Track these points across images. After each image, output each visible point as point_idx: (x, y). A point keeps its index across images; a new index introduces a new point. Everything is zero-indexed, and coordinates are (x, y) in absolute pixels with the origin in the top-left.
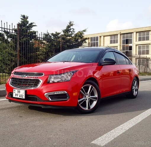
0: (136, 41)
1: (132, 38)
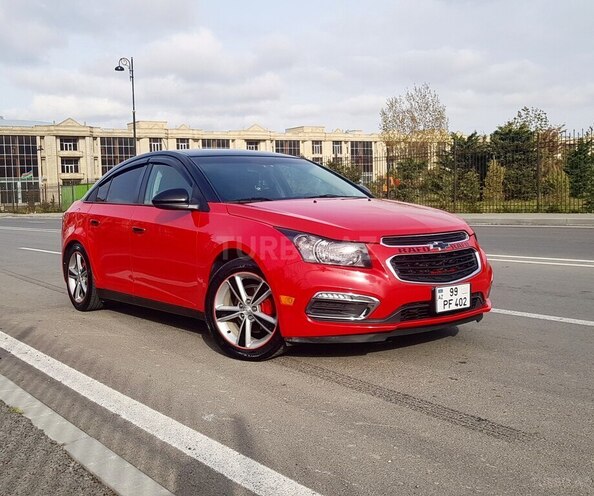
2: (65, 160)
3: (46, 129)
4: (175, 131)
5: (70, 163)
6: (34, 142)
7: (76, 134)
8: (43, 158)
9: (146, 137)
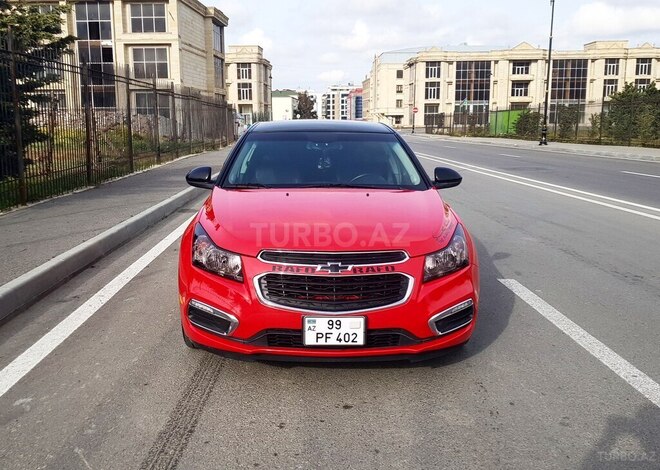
0: (125, 32)
1: (111, 21)
2: (516, 84)
3: (501, 53)
4: (636, 51)
5: (520, 86)
6: (489, 67)
7: (528, 58)
8: (495, 82)
9: (601, 58)
